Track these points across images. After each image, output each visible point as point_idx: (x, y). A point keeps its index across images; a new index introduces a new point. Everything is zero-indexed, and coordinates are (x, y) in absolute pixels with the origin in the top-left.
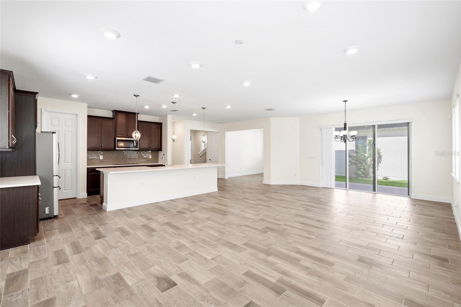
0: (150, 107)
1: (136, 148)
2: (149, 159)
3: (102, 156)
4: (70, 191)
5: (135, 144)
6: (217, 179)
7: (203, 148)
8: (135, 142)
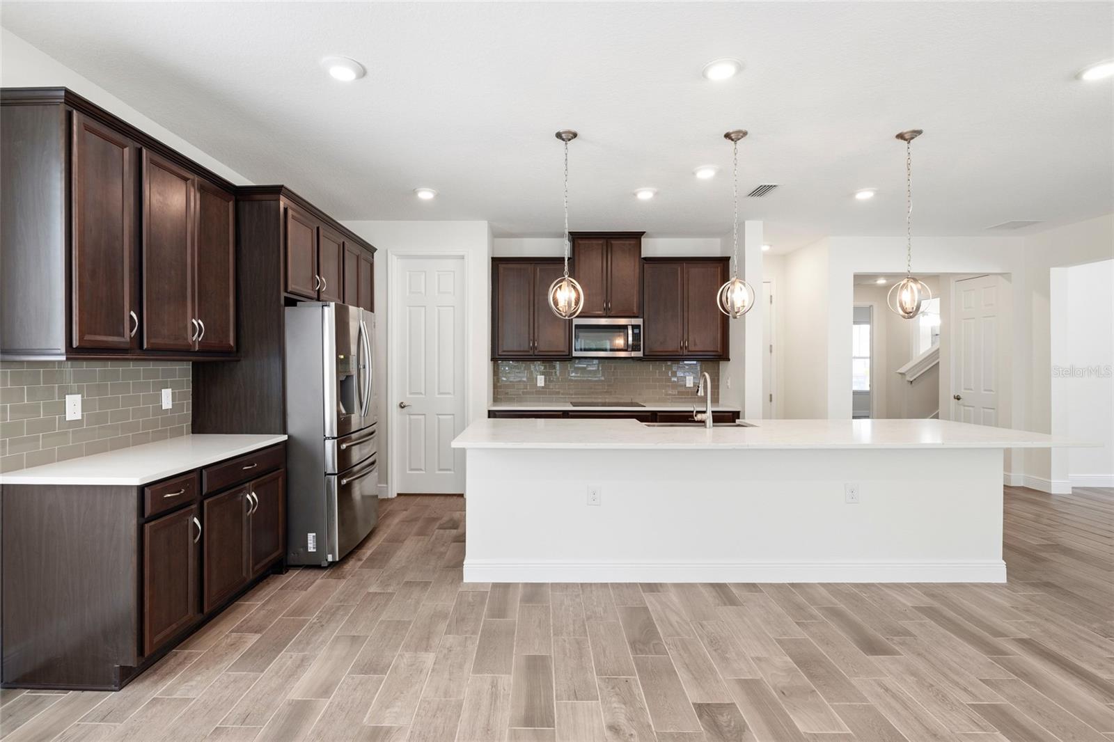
0: (656, 194)
1: (633, 350)
2: (684, 390)
3: (543, 377)
4: (448, 472)
5: (630, 339)
6: (1003, 487)
7: (924, 347)
8: (630, 332)
